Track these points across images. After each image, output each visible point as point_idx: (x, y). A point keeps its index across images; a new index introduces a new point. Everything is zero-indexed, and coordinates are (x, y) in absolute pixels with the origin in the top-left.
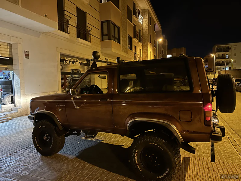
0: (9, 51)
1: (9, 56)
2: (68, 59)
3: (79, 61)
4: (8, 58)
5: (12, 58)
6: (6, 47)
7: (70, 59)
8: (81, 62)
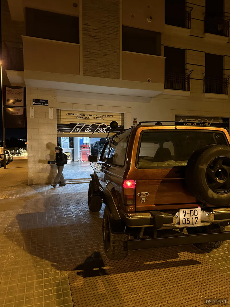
0: (121, 121)
1: (121, 125)
2: (191, 121)
3: (208, 122)
4: (120, 127)
5: (123, 126)
6: (119, 117)
7: (194, 120)
8: (211, 122)
